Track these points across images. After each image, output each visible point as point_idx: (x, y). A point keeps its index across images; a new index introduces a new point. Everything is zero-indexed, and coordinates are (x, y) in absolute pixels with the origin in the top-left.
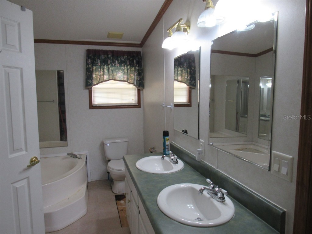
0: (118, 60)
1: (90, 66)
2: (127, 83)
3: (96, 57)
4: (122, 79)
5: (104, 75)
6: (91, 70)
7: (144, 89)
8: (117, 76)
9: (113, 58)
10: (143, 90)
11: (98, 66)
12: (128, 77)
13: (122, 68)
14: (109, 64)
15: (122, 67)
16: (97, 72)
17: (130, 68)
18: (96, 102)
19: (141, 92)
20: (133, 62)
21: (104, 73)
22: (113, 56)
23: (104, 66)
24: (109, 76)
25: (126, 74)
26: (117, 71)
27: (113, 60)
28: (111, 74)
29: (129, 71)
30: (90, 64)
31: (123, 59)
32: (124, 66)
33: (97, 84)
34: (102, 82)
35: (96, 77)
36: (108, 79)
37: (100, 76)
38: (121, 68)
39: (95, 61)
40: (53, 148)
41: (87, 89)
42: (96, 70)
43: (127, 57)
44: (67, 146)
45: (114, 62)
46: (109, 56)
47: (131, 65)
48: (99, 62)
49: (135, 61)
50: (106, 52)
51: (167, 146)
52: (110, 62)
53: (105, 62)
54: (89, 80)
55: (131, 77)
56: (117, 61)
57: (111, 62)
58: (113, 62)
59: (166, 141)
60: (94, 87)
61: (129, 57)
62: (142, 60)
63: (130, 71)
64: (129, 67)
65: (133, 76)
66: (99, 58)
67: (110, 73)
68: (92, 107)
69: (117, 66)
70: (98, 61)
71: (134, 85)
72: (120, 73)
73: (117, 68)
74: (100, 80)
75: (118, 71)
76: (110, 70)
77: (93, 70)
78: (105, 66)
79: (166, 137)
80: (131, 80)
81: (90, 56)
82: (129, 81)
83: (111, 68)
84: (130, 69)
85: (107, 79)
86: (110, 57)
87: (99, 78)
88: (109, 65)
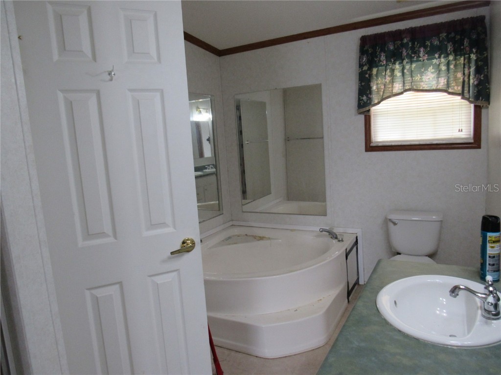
0: (425, 47)
1: (365, 68)
2: (445, 94)
3: (378, 49)
4: (434, 88)
5: (392, 82)
6: (367, 76)
7: (489, 104)
8: (423, 81)
9: (413, 44)
10: (487, 108)
11: (381, 66)
12: (448, 81)
13: (436, 63)
14: (404, 59)
15: (434, 61)
16: (380, 79)
17: (455, 59)
18: (379, 138)
19: (484, 111)
20: (463, 45)
21: (393, 79)
22: (413, 40)
23: (394, 63)
24: (404, 83)
25: (443, 74)
26: (422, 70)
27: (413, 48)
28: (408, 78)
29: (452, 67)
30: (365, 65)
31: (436, 42)
32: (439, 57)
33: (379, 103)
34: (389, 97)
35: (378, 88)
36: (402, 91)
37: (385, 85)
38: (431, 64)
39: (377, 57)
40: (304, 216)
41: (360, 113)
42: (377, 75)
43: (447, 36)
44: (326, 215)
45: (417, 53)
46: (405, 41)
47: (458, 51)
48: (383, 58)
49: (466, 42)
50: (397, 35)
51: (490, 257)
52: (405, 54)
53: (396, 56)
54: (363, 97)
55: (456, 78)
56: (422, 50)
57: (408, 54)
58: (415, 53)
59: (488, 245)
60: (374, 109)
61: (453, 35)
62: (486, 35)
63: (455, 66)
64: (451, 58)
65: (462, 78)
66: (383, 50)
67: (406, 76)
68: (371, 147)
69: (423, 60)
70: (381, 56)
71: (463, 98)
72: (429, 73)
73: (423, 66)
74: (384, 94)
75: (425, 70)
76: (405, 71)
77: (371, 75)
78: (398, 63)
79: (489, 234)
80: (456, 88)
81: (366, 48)
82: (450, 90)
83: (407, 67)
84: (454, 62)
85: (400, 91)
86: (407, 43)
87: (382, 90)
88: (404, 61)
